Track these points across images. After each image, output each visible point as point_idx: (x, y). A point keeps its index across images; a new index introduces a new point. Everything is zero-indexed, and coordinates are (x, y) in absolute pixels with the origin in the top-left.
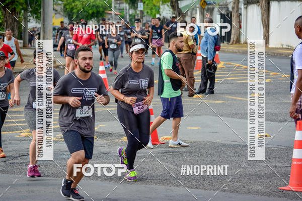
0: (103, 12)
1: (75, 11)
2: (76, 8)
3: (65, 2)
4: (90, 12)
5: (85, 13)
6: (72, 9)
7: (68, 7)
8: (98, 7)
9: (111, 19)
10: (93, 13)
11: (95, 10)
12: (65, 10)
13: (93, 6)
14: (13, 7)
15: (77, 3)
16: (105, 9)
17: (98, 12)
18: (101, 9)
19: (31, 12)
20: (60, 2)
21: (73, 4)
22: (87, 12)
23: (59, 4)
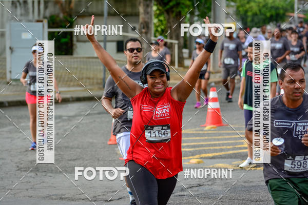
0: (284, 14)
1: (250, 14)
2: (251, 11)
3: (238, 4)
4: (268, 15)
5: (262, 17)
6: (246, 12)
7: (241, 9)
8: (277, 8)
9: (293, 22)
10: (271, 16)
11: (273, 12)
12: (237, 13)
13: (272, 7)
14: (178, 10)
15: (252, 4)
16: (286, 10)
17: (278, 15)
18: (281, 12)
19: (198, 16)
20: (232, 4)
21: (248, 6)
22: (265, 15)
23: (232, 6)
